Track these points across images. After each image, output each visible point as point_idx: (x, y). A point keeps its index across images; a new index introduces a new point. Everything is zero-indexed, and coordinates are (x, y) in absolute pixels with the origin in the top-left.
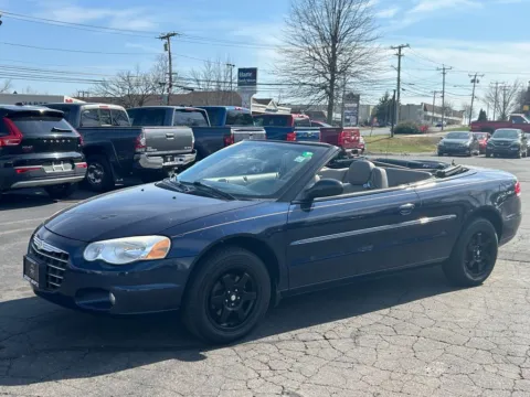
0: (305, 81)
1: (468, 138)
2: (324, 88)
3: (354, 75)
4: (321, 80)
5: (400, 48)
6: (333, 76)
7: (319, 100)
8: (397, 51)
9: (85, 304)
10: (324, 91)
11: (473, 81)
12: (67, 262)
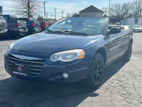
0: (21, 10)
1: (69, 26)
2: (26, 12)
3: (35, 9)
4: (25, 10)
5: (44, 2)
6: (29, 9)
7: (25, 16)
8: (44, 3)
9: (53, 80)
10: (26, 13)
11: (62, 12)
12: (43, 63)
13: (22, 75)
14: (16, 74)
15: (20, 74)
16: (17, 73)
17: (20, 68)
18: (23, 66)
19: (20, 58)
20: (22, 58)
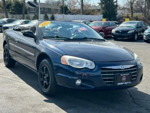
12: (136, 68)
13: (127, 84)
15: (125, 83)
16: (122, 84)
17: (124, 78)
19: (121, 68)
20: (123, 68)
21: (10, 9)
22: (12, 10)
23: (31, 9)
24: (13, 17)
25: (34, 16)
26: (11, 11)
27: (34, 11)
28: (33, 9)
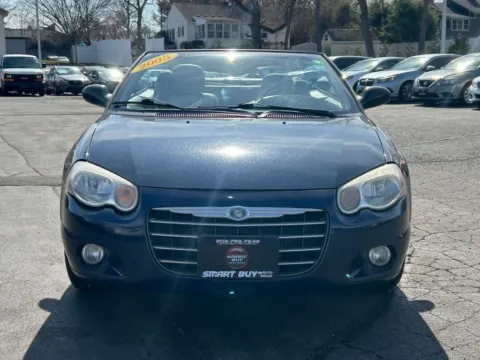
12: (323, 223)
13: (251, 278)
14: (220, 278)
15: (242, 274)
16: (223, 274)
17: (238, 253)
18: (258, 241)
19: (228, 215)
20: (239, 215)
21: (383, 28)
22: (387, 30)
23: (455, 21)
24: (387, 52)
25: (453, 43)
26: (382, 34)
27: (466, 27)
28: (460, 22)
